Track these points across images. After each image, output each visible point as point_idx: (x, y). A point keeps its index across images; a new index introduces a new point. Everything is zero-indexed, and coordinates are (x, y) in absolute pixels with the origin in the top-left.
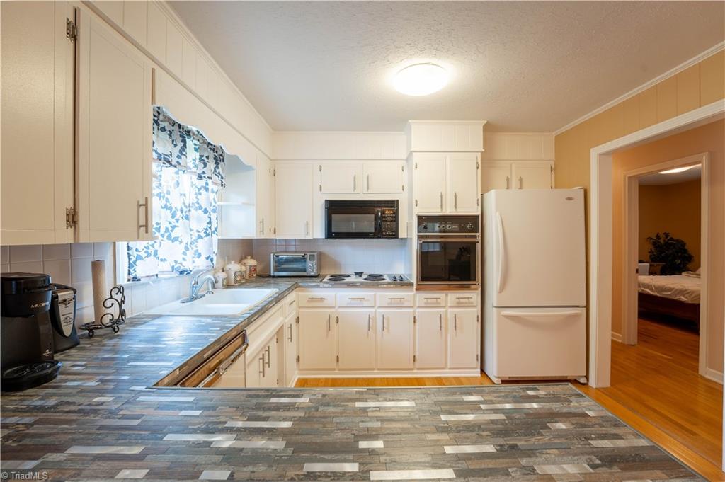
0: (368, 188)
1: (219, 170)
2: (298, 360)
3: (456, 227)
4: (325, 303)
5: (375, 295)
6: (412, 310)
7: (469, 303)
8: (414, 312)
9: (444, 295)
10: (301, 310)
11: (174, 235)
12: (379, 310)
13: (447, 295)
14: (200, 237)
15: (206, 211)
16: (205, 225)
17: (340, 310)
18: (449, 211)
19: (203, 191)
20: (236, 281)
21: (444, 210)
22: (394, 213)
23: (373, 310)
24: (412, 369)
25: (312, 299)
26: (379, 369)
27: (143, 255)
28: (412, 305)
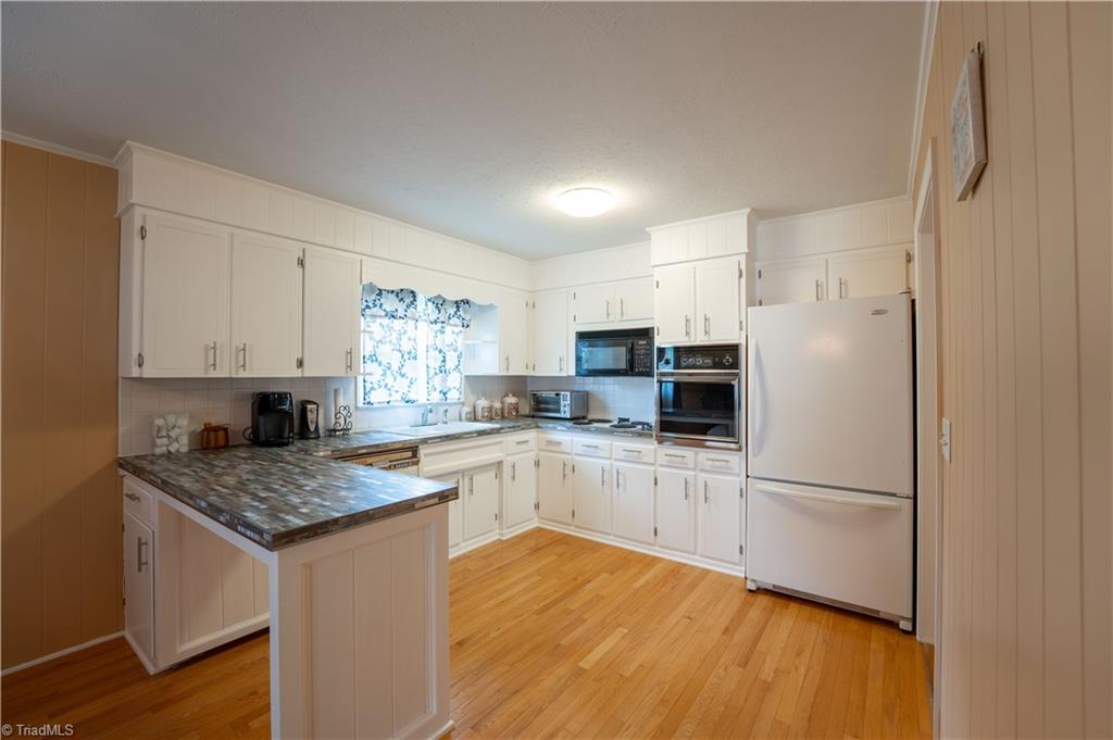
0: (622, 314)
1: (461, 313)
2: (537, 506)
3: (709, 361)
4: (563, 448)
5: (611, 445)
6: (652, 468)
7: (727, 468)
8: (655, 472)
9: (693, 453)
10: (542, 453)
11: (403, 372)
12: (615, 463)
13: (696, 453)
14: (436, 374)
15: (440, 351)
16: (439, 363)
17: (577, 458)
18: (699, 339)
19: (438, 334)
20: (483, 417)
21: (692, 339)
22: (648, 344)
23: (608, 462)
24: (654, 545)
25: (550, 442)
26: (616, 536)
27: (376, 386)
28: (652, 461)
